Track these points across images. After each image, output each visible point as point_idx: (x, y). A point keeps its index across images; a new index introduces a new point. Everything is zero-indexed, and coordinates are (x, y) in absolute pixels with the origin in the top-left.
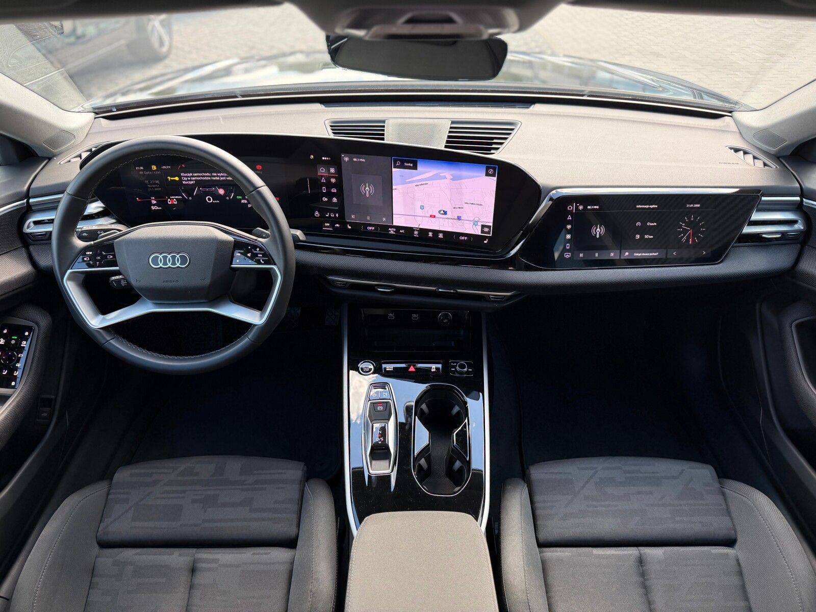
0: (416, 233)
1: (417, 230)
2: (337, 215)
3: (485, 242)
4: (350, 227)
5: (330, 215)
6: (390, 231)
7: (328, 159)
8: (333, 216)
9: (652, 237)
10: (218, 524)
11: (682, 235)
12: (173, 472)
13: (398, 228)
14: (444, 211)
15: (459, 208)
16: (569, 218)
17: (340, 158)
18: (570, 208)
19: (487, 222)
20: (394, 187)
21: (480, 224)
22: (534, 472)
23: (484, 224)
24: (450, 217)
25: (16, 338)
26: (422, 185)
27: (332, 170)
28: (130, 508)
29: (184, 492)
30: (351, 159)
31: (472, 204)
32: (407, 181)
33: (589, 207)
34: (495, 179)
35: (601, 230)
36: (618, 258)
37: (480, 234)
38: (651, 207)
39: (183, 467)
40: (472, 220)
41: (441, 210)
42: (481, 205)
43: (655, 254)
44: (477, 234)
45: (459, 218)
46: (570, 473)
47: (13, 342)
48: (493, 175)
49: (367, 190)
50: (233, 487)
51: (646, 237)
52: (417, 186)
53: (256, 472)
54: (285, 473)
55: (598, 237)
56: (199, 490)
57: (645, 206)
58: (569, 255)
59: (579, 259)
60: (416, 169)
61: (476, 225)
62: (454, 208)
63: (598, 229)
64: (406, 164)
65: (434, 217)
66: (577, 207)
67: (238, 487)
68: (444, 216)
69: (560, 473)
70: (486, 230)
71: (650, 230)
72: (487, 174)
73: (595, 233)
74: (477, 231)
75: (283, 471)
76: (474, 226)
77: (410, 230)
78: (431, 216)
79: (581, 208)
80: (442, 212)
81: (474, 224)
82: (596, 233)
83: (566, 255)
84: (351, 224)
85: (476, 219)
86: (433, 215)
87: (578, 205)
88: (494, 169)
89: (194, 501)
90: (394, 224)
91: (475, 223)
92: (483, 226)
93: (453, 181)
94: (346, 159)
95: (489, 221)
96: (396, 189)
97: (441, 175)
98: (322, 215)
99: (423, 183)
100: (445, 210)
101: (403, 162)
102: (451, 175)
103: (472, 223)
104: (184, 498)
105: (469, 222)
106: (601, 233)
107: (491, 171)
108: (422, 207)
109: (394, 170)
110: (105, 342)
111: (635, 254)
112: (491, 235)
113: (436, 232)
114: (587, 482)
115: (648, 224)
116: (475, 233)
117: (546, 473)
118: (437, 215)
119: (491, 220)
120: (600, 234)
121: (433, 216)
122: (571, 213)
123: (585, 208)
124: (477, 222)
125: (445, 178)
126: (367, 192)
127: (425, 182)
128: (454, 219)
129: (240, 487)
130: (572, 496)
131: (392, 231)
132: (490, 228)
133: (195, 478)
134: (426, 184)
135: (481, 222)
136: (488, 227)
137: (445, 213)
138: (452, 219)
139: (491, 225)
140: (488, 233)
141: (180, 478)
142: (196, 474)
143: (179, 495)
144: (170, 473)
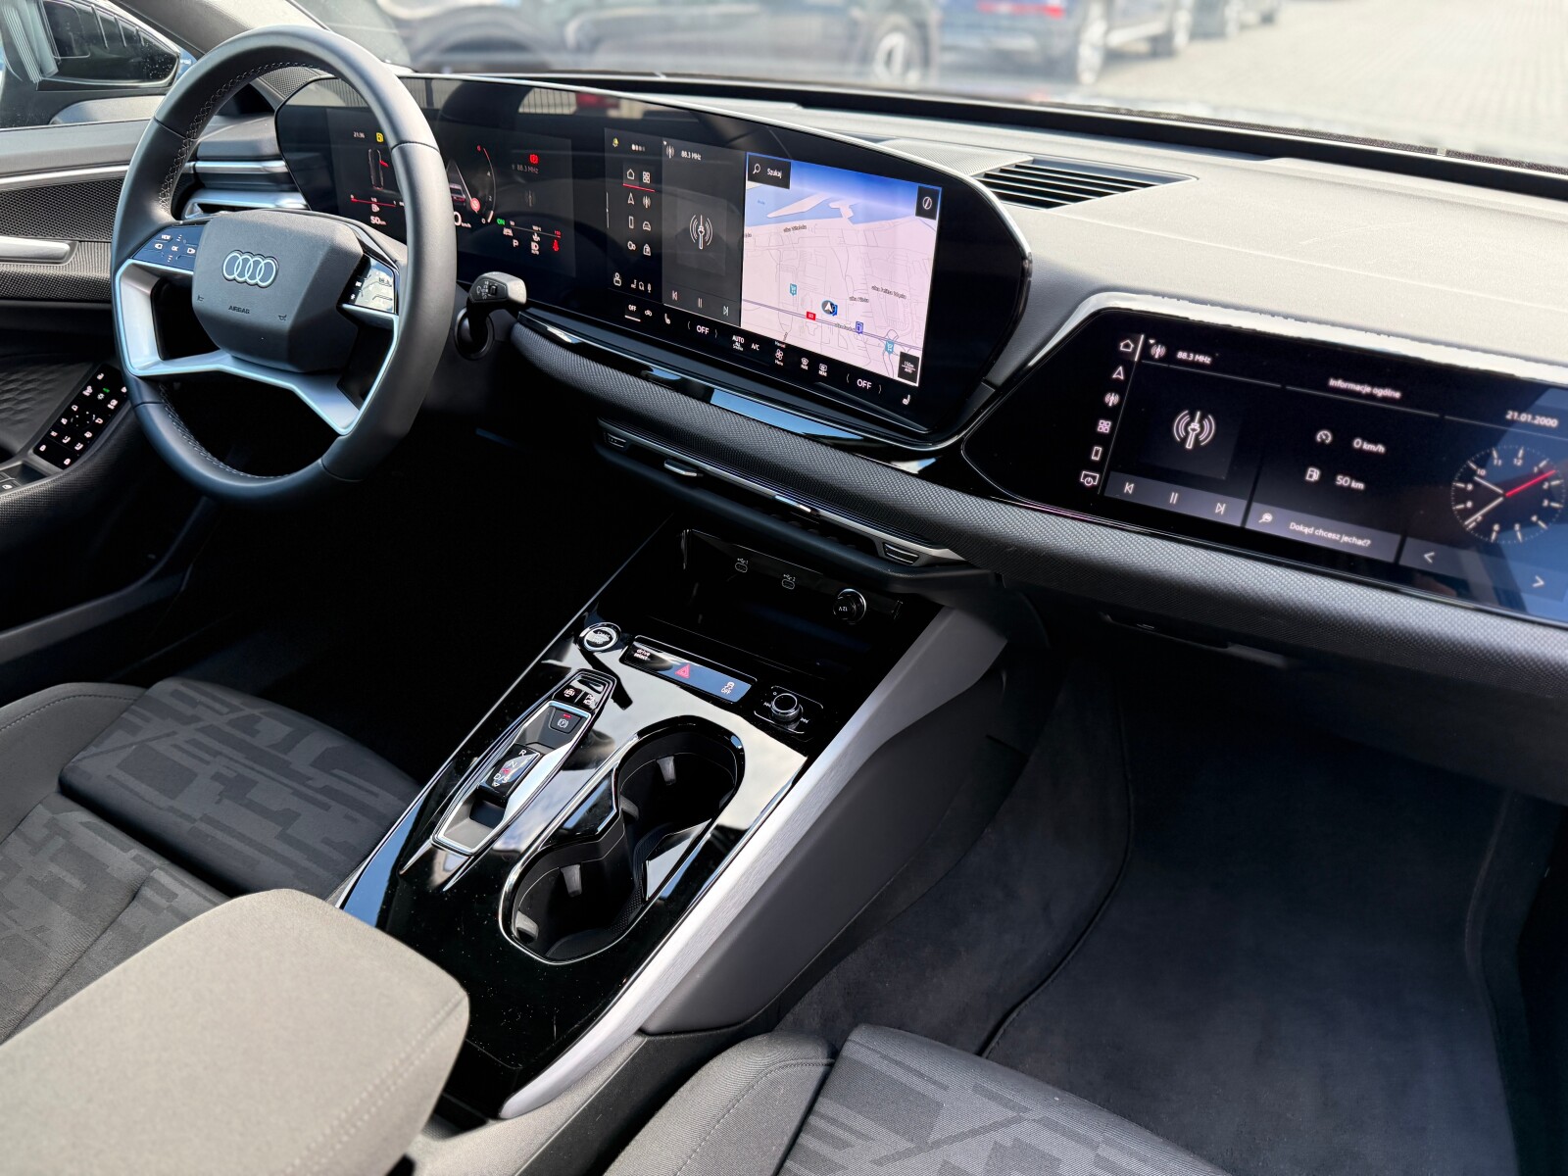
0: (779, 354)
1: (781, 349)
2: (649, 288)
3: (906, 401)
4: (668, 321)
5: (637, 286)
6: (734, 341)
7: (640, 148)
8: (643, 288)
9: (1360, 486)
10: (219, 835)
11: (1469, 504)
12: (228, 713)
13: (750, 337)
14: (832, 304)
15: (862, 299)
16: (1119, 374)
17: (661, 151)
18: (1127, 346)
19: (911, 347)
20: (747, 230)
21: (898, 350)
22: (857, 1040)
23: (906, 350)
24: (842, 323)
25: (108, 391)
26: (795, 228)
27: (646, 177)
28: (132, 745)
29: (216, 754)
30: (677, 153)
31: (886, 291)
32: (769, 216)
33: (1182, 355)
34: (934, 224)
35: (1202, 427)
36: (1237, 523)
37: (896, 378)
38: (1380, 392)
39: (248, 711)
40: (882, 336)
41: (827, 302)
42: (903, 296)
43: (1360, 542)
44: (890, 376)
45: (859, 328)
46: (946, 1088)
47: (101, 396)
48: (930, 215)
49: (701, 232)
50: (286, 781)
51: (1342, 481)
52: (786, 230)
53: (336, 771)
54: (376, 795)
55: (1189, 445)
56: (236, 762)
57: (1358, 388)
58: (1094, 478)
59: (1118, 496)
60: (786, 185)
61: (890, 353)
62: (852, 299)
63: (1195, 425)
64: (769, 172)
65: (814, 317)
66: (1147, 347)
67: (290, 783)
68: (830, 318)
69: (921, 1075)
70: (909, 368)
71: (1359, 466)
72: (920, 212)
73: (1182, 434)
74: (889, 369)
75: (375, 789)
76: (886, 353)
77: (768, 344)
78: (807, 315)
79: (1158, 351)
80: (829, 307)
81: (885, 348)
82: (1187, 433)
83: (1086, 476)
84: (672, 313)
85: (892, 336)
86: (813, 311)
87: (1152, 341)
88: (934, 197)
89: (217, 777)
90: (744, 326)
91: (888, 346)
92: (904, 357)
93: (854, 223)
94: (670, 151)
95: (914, 341)
96: (749, 235)
97: (832, 205)
98: (626, 284)
100: (835, 303)
101: (764, 166)
102: (850, 207)
103: (883, 344)
104: (208, 763)
105: (877, 341)
106: (1202, 437)
107: (928, 203)
108: (793, 289)
109: (749, 185)
110: (139, 402)
111: (1294, 526)
112: (917, 385)
113: (816, 359)
114: (974, 1133)
115: (1358, 443)
116: (887, 375)
117: (885, 1057)
118: (820, 314)
119: (920, 343)
120: (1197, 440)
121: (811, 316)
122: (1125, 360)
123: (1170, 356)
124: (892, 343)
125: (837, 214)
126: (701, 236)
127: (797, 224)
128: (848, 329)
129: (295, 785)
130: (910, 1145)
131: (737, 342)
132: (916, 367)
133: (248, 738)
134: (804, 227)
135: (901, 344)
136: (913, 360)
137: (834, 312)
138: (845, 328)
139: (919, 354)
140: (912, 377)
141: (228, 729)
142: (253, 733)
143: (207, 757)
144: (221, 714)
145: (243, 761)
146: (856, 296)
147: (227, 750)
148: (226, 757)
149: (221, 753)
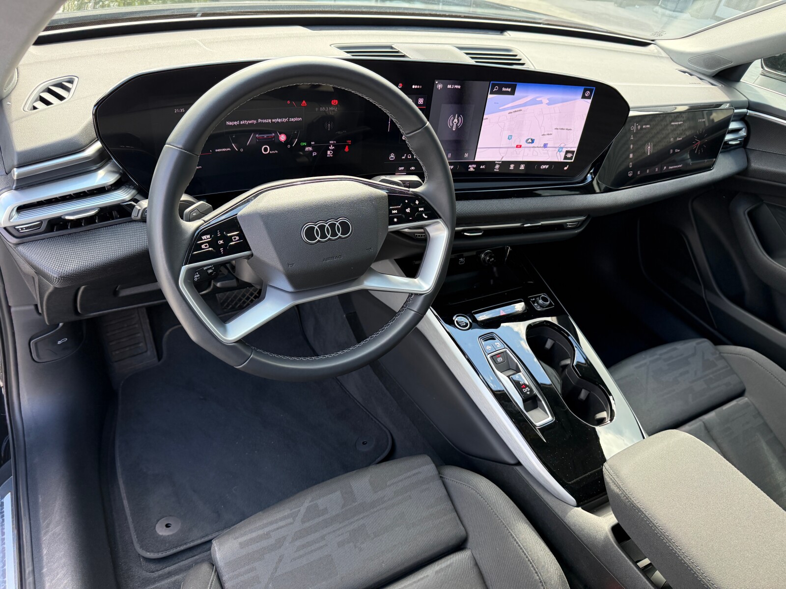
0: (497, 167)
1: (498, 164)
2: (415, 156)
3: (566, 168)
5: (407, 156)
6: (470, 168)
7: (418, 87)
8: (410, 157)
9: (679, 151)
12: (294, 520)
13: (479, 164)
14: (531, 139)
15: (548, 134)
16: (632, 138)
17: (433, 85)
18: (632, 128)
19: (571, 148)
20: (485, 117)
21: (565, 150)
23: (569, 149)
24: (536, 146)
26: (515, 111)
27: (421, 101)
30: (445, 87)
31: (562, 129)
32: (500, 108)
33: (644, 127)
34: (590, 101)
35: (651, 147)
36: (660, 172)
37: (562, 160)
38: (680, 123)
39: (303, 510)
40: (557, 146)
41: (529, 139)
42: (570, 129)
43: (680, 166)
44: (560, 161)
45: (545, 146)
48: (589, 98)
49: (455, 122)
50: (375, 509)
51: (676, 151)
52: (508, 113)
55: (649, 154)
56: (338, 529)
57: (676, 123)
58: (631, 173)
59: (637, 176)
60: (513, 94)
61: (560, 152)
62: (544, 135)
63: (649, 147)
64: (504, 89)
65: (521, 146)
67: (380, 507)
68: (530, 145)
70: (569, 155)
71: (678, 145)
72: (584, 97)
74: (560, 158)
76: (559, 152)
77: (491, 164)
78: (517, 147)
79: (639, 127)
80: (530, 141)
81: (559, 151)
82: (648, 150)
83: (629, 173)
85: (562, 146)
86: (520, 144)
87: (637, 125)
88: (591, 91)
90: (476, 160)
91: (560, 149)
92: (567, 152)
93: (549, 105)
94: (440, 86)
95: (574, 145)
96: (487, 119)
97: (538, 99)
98: (398, 157)
99: (517, 109)
100: (533, 138)
101: (501, 86)
102: (548, 99)
103: (557, 149)
104: (326, 545)
105: (554, 149)
106: (651, 150)
107: (587, 94)
108: (510, 137)
109: (490, 96)
111: (670, 167)
112: (572, 161)
113: (518, 164)
115: (677, 139)
118: (524, 144)
119: (577, 145)
120: (650, 152)
121: (519, 146)
122: (633, 133)
124: (562, 148)
125: (541, 102)
126: (455, 124)
127: (519, 109)
128: (540, 147)
131: (472, 168)
132: (573, 154)
133: (326, 516)
134: (521, 110)
135: (566, 148)
136: (572, 152)
137: (533, 141)
138: (538, 147)
139: (575, 150)
140: (571, 158)
141: (307, 525)
142: (325, 511)
143: (321, 544)
144: (291, 524)
145: (341, 526)
146: (546, 133)
147: (325, 531)
148: (329, 533)
149: (325, 535)
